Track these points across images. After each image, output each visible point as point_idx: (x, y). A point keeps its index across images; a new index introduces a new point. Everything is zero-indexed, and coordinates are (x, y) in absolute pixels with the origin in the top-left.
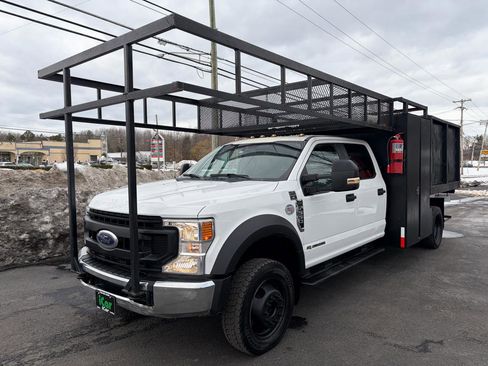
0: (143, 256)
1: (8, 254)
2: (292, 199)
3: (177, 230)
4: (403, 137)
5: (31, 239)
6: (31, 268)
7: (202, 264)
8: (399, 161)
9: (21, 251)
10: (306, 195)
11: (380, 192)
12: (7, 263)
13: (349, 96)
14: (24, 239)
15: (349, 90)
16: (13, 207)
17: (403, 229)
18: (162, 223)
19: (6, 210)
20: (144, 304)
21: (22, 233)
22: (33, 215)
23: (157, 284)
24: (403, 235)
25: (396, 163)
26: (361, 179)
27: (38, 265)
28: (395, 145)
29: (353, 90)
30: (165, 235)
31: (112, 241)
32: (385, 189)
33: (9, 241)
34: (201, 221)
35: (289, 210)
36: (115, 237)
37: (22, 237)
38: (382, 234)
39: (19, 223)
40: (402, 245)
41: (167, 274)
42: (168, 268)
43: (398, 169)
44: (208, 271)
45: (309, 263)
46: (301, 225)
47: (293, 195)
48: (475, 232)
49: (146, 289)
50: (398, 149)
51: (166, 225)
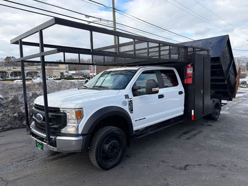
0: (52, 125)
1: (9, 123)
2: (126, 98)
3: (65, 114)
4: (193, 66)
5: (19, 116)
6: (19, 129)
7: (77, 129)
8: (190, 77)
9: (14, 121)
10: (134, 96)
11: (180, 93)
12: (8, 127)
13: (159, 47)
14: (16, 116)
15: (159, 44)
16: (11, 101)
17: (193, 111)
18: (60, 110)
19: (8, 103)
20: (53, 146)
21: (15, 113)
22: (20, 105)
23: (58, 138)
24: (193, 114)
25: (189, 79)
26: (160, 88)
27: (22, 128)
28: (188, 69)
29: (162, 44)
30: (61, 116)
31: (41, 119)
32: (183, 91)
33: (9, 116)
34: (76, 110)
35: (124, 103)
36: (42, 117)
37: (15, 115)
38: (182, 113)
39: (13, 108)
40: (193, 119)
41: (63, 133)
42: (63, 131)
43: (190, 81)
44: (80, 132)
45: (135, 128)
46: (131, 110)
47: (127, 96)
48: (241, 111)
49: (53, 140)
50: (190, 71)
51: (62, 112)
